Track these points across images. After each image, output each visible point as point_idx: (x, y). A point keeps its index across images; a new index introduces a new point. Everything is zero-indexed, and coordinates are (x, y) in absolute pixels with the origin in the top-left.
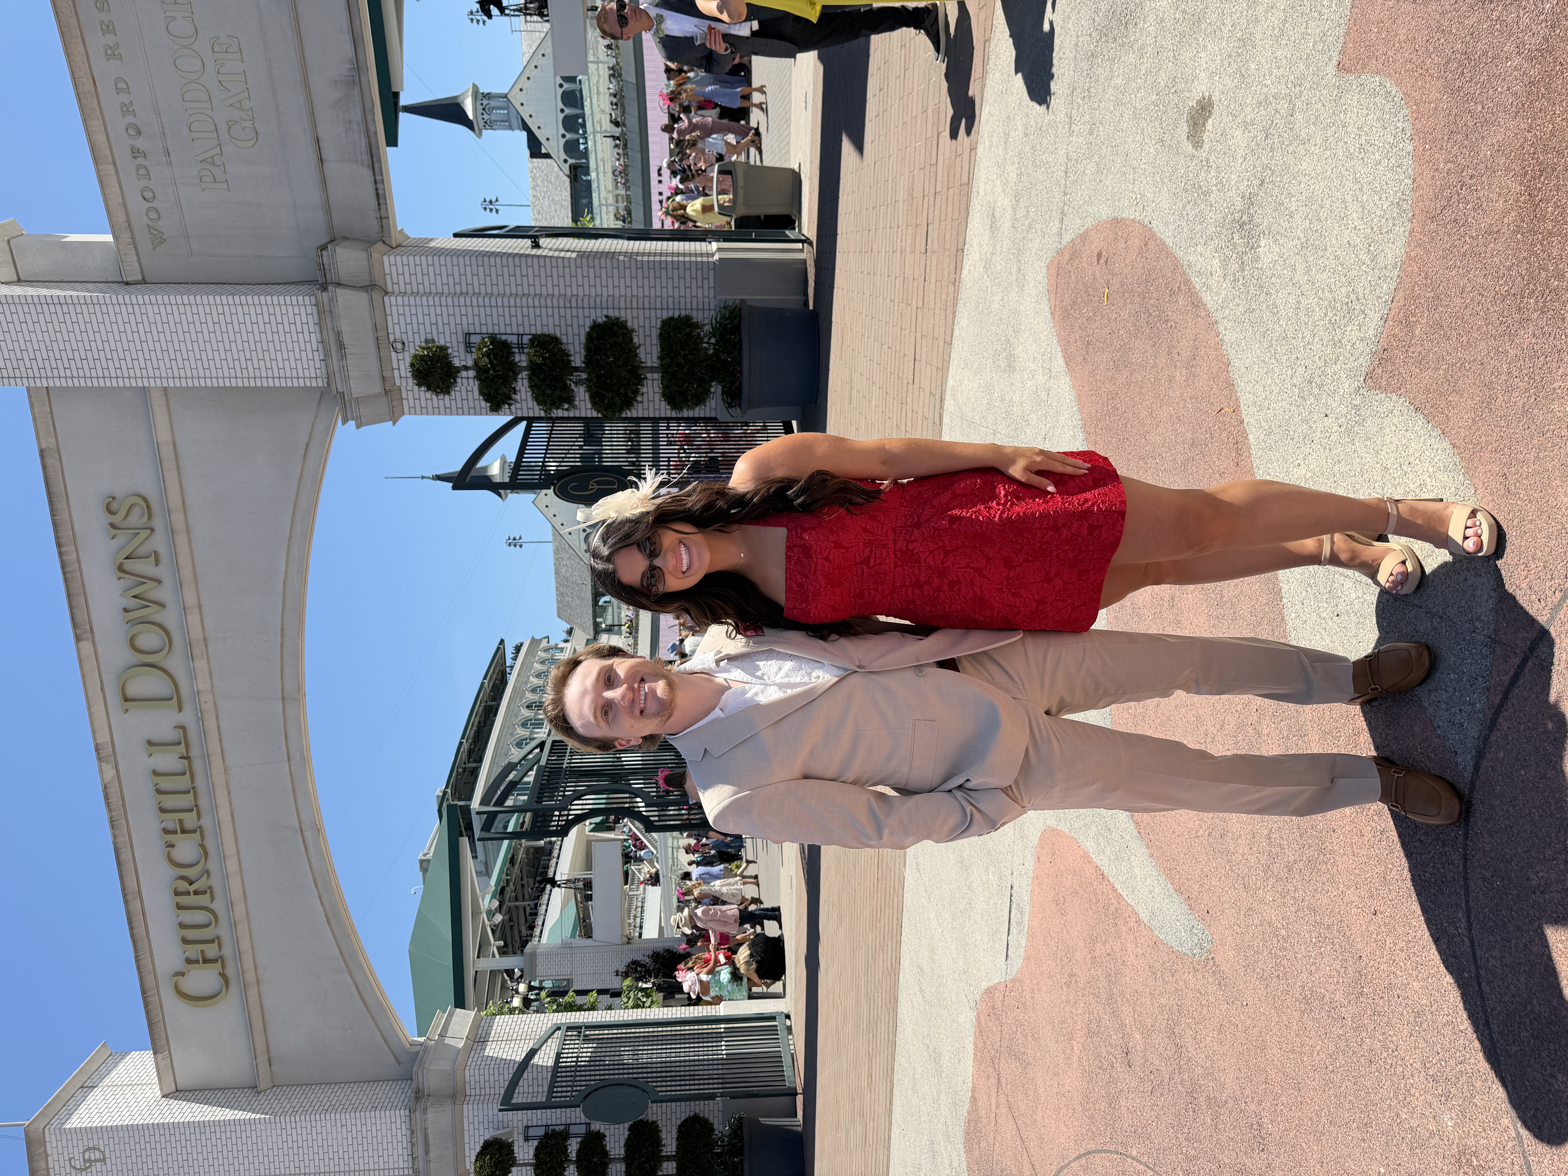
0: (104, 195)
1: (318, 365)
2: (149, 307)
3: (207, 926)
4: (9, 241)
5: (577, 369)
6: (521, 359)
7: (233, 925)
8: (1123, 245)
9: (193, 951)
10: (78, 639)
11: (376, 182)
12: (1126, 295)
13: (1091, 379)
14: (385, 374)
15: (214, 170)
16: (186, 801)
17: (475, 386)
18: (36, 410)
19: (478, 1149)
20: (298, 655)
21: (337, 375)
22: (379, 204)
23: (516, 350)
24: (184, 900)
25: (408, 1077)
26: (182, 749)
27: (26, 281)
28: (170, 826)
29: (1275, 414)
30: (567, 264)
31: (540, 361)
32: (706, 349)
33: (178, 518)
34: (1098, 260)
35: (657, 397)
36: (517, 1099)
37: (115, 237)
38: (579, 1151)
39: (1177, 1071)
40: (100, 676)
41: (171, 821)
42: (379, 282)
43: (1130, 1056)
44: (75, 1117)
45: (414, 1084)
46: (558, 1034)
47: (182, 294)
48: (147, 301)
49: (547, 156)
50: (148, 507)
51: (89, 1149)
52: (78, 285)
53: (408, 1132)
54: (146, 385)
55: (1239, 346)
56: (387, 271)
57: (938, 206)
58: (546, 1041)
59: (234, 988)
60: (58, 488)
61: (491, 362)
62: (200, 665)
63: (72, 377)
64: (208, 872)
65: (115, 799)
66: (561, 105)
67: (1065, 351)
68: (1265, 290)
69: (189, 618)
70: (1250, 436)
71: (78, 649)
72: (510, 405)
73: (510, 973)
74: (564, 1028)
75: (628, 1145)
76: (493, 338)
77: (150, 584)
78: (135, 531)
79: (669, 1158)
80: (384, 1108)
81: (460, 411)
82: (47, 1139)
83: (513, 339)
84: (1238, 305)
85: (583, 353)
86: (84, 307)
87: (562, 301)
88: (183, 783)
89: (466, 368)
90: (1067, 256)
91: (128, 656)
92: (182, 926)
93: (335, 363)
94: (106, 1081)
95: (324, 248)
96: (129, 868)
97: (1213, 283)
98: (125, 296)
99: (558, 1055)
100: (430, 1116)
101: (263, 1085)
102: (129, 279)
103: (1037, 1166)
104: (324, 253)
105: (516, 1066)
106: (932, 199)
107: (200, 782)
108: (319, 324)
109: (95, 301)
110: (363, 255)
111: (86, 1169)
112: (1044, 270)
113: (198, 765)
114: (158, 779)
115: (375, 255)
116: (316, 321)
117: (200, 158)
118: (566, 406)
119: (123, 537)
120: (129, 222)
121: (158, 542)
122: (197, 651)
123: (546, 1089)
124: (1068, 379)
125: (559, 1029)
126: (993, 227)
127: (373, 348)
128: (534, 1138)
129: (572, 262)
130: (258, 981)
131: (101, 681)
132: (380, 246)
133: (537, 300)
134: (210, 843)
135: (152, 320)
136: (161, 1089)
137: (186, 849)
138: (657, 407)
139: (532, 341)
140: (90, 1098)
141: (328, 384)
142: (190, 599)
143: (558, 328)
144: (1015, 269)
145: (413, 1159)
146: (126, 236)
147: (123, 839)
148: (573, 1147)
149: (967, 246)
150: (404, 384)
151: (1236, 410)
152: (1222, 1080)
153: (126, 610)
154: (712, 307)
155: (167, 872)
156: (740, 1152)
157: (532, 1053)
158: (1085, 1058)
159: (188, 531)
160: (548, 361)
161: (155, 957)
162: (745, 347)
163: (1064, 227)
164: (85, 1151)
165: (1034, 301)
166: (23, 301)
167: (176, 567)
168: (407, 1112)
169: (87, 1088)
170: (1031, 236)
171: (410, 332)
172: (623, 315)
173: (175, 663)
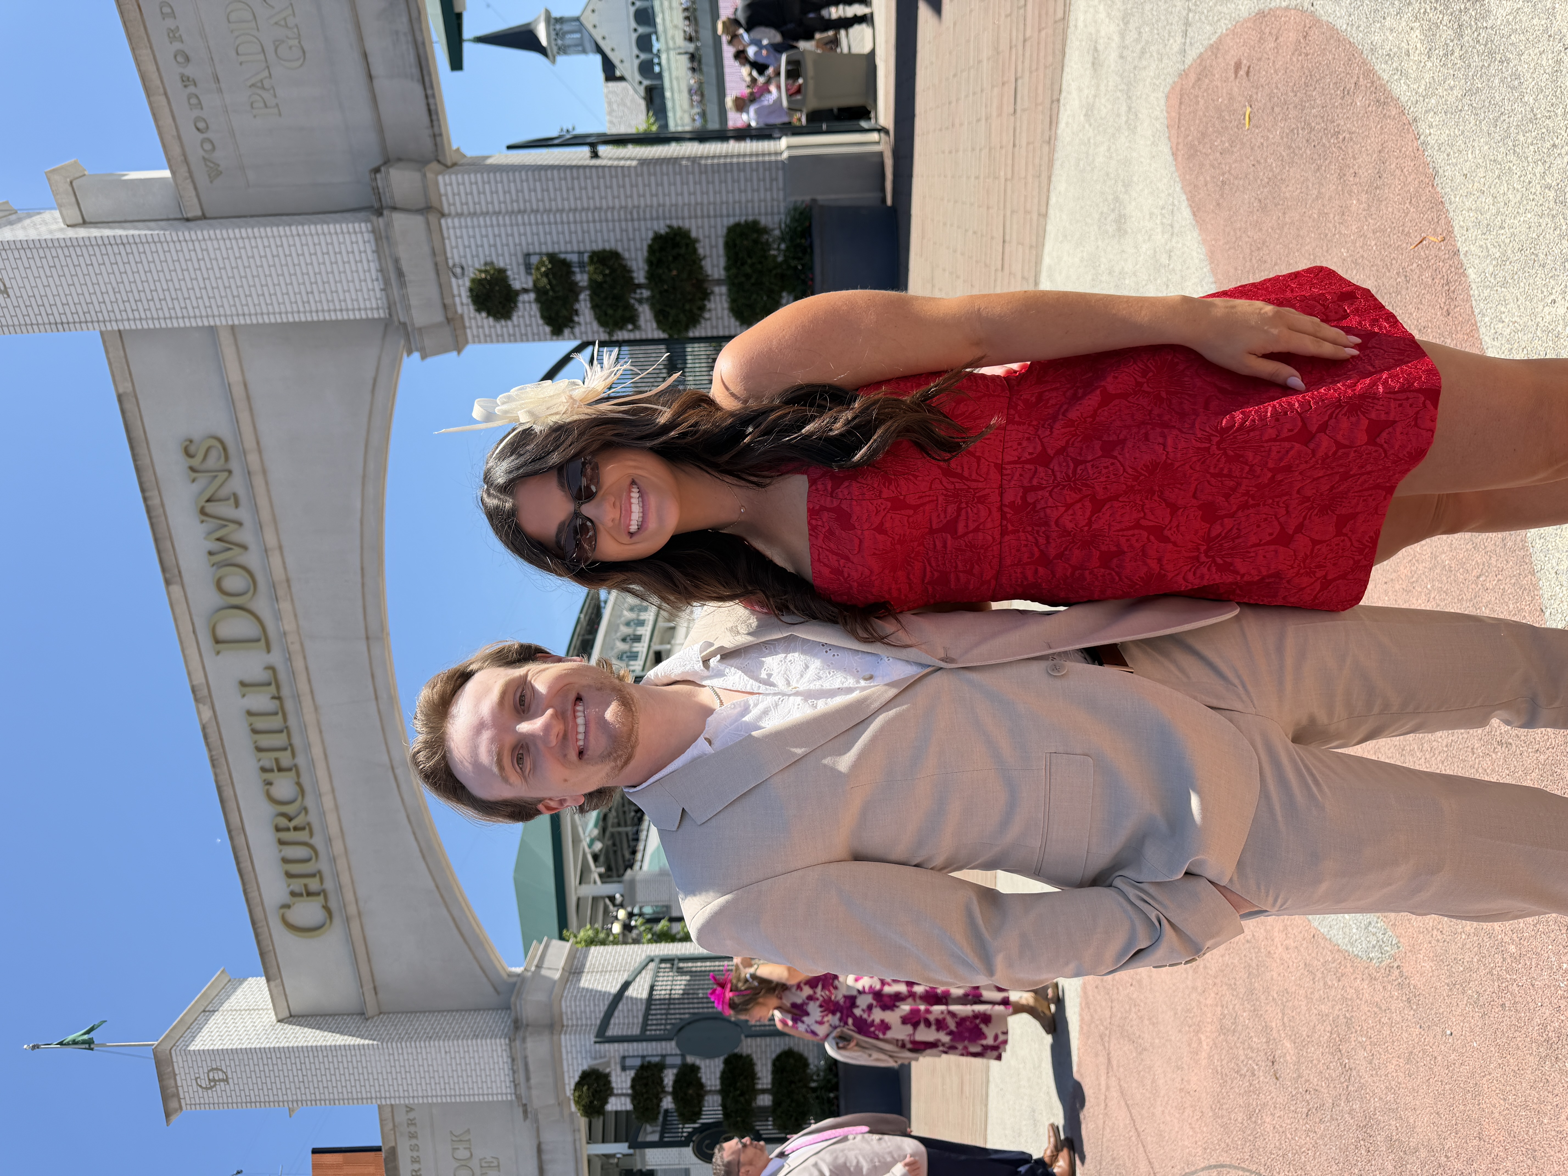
0: (158, 127)
1: (378, 295)
2: (209, 243)
3: (308, 860)
4: (71, 183)
5: (639, 286)
6: (582, 279)
7: (333, 860)
8: (1272, 45)
9: (297, 885)
10: (168, 582)
11: (427, 97)
12: (1277, 110)
13: (1227, 229)
14: (446, 301)
15: (265, 95)
16: (279, 740)
17: (535, 309)
18: (111, 355)
19: (577, 1079)
20: (379, 595)
21: (398, 305)
22: (432, 121)
23: (577, 270)
24: (285, 836)
25: (508, 1008)
26: (273, 688)
27: (91, 223)
28: (267, 764)
29: (1513, 234)
30: (626, 173)
31: (600, 278)
32: (775, 257)
33: (253, 459)
34: (1236, 73)
35: (726, 312)
36: (611, 1032)
37: (173, 172)
38: (677, 1082)
39: (1343, 1098)
40: (191, 619)
41: (268, 760)
42: (435, 204)
43: (1276, 1067)
44: (198, 1039)
45: (513, 1014)
46: (652, 965)
47: (240, 227)
48: (207, 237)
49: (622, 79)
50: (225, 449)
51: (212, 1069)
52: (140, 224)
53: (509, 1060)
54: (212, 323)
55: (1452, 146)
56: (442, 191)
57: (1028, 54)
58: (640, 972)
59: (337, 921)
60: (138, 433)
61: (550, 283)
62: (285, 606)
63: (141, 319)
64: (306, 810)
65: (214, 737)
66: (633, 25)
67: (1191, 199)
68: (1498, 57)
69: (271, 559)
70: (1470, 272)
71: (169, 593)
72: (572, 328)
73: (612, 899)
74: (657, 960)
75: (724, 1077)
76: (552, 257)
77: (232, 526)
78: (214, 473)
79: (764, 1091)
80: (484, 1036)
81: (524, 338)
82: (174, 1060)
83: (574, 258)
84: (1452, 89)
85: (646, 268)
86: (146, 246)
87: (622, 213)
88: (276, 722)
89: (526, 291)
90: (1193, 77)
91: (215, 599)
92: (285, 861)
93: (396, 291)
94: (226, 1006)
95: (377, 170)
96: (232, 805)
97: (1410, 66)
98: (186, 234)
99: (652, 988)
100: (530, 1044)
101: (371, 1010)
102: (190, 215)
103: (1156, 1165)
104: (378, 176)
105: (611, 998)
106: (1020, 48)
107: (292, 722)
108: (377, 251)
109: (156, 239)
110: (417, 176)
111: (211, 1088)
112: (1163, 102)
113: (289, 705)
114: (253, 719)
115: (430, 175)
116: (374, 248)
117: (249, 83)
118: (630, 327)
119: (203, 480)
120: (184, 155)
121: (237, 484)
122: (281, 592)
123: (641, 1020)
124: (1195, 234)
125: (652, 960)
126: (1096, 64)
127: (432, 275)
128: (631, 1068)
129: (632, 170)
130: (359, 914)
131: (193, 624)
132: (434, 165)
133: (596, 214)
134: (305, 780)
135: (213, 256)
136: (276, 1014)
137: (283, 787)
138: (726, 323)
139: (591, 258)
140: (212, 1021)
141: (390, 315)
142: (271, 539)
143: (619, 244)
144: (1124, 108)
145: (515, 1086)
146: (183, 171)
147: (224, 778)
148: (669, 1078)
149: (1064, 94)
150: (466, 311)
151: (1447, 236)
152: (1412, 1121)
153: (211, 553)
154: (782, 210)
155: (267, 810)
156: (835, 1088)
157: (626, 985)
158: (1216, 1057)
159: (264, 472)
160: (608, 279)
161: (262, 890)
162: (817, 250)
163: (1188, 41)
164: (209, 1071)
165: (1149, 143)
166: (87, 243)
167: (256, 509)
168: (507, 1041)
169: (208, 1012)
170: (1144, 63)
171: (469, 256)
172: (686, 224)
173: (261, 605)
